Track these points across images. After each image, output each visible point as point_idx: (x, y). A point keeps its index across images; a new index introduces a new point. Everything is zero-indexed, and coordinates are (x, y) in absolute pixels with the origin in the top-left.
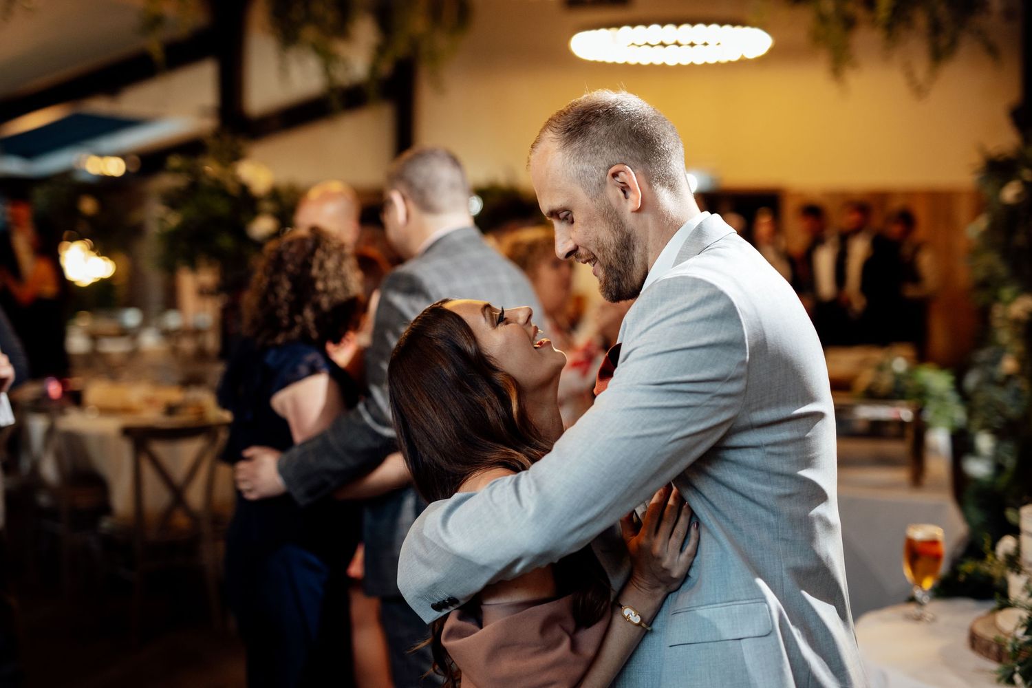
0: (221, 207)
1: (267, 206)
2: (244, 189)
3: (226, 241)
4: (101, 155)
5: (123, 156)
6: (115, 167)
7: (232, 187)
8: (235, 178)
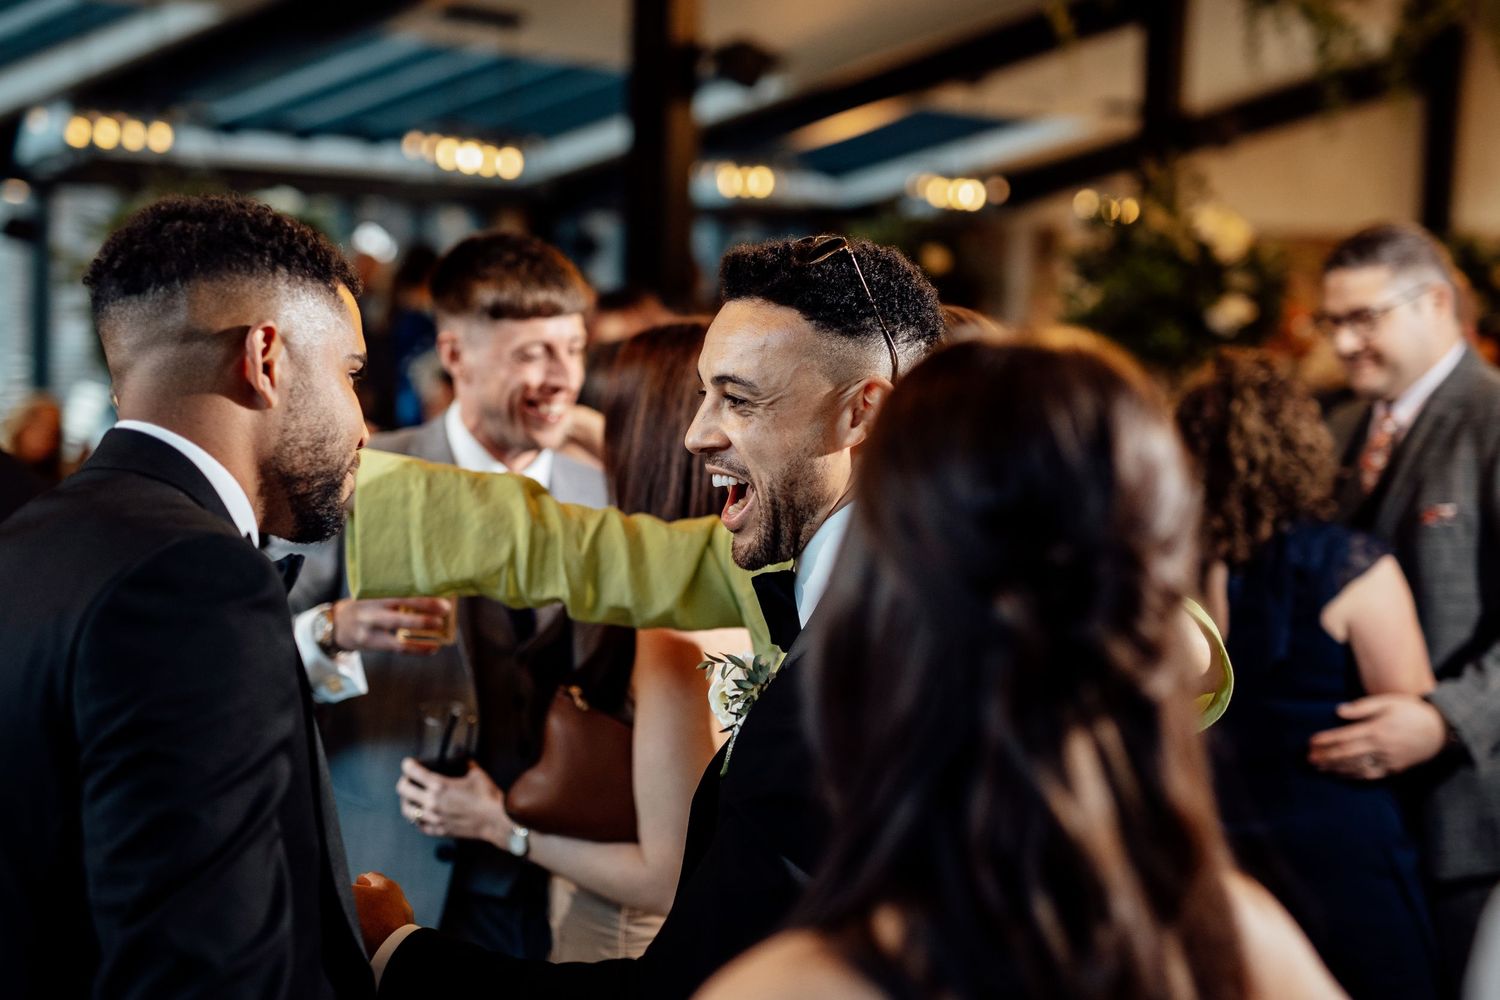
0: (1166, 279)
1: (1239, 279)
2: (1205, 250)
3: (1171, 335)
4: (951, 176)
5: (981, 175)
6: (969, 196)
7: (1186, 250)
8: (1190, 233)
